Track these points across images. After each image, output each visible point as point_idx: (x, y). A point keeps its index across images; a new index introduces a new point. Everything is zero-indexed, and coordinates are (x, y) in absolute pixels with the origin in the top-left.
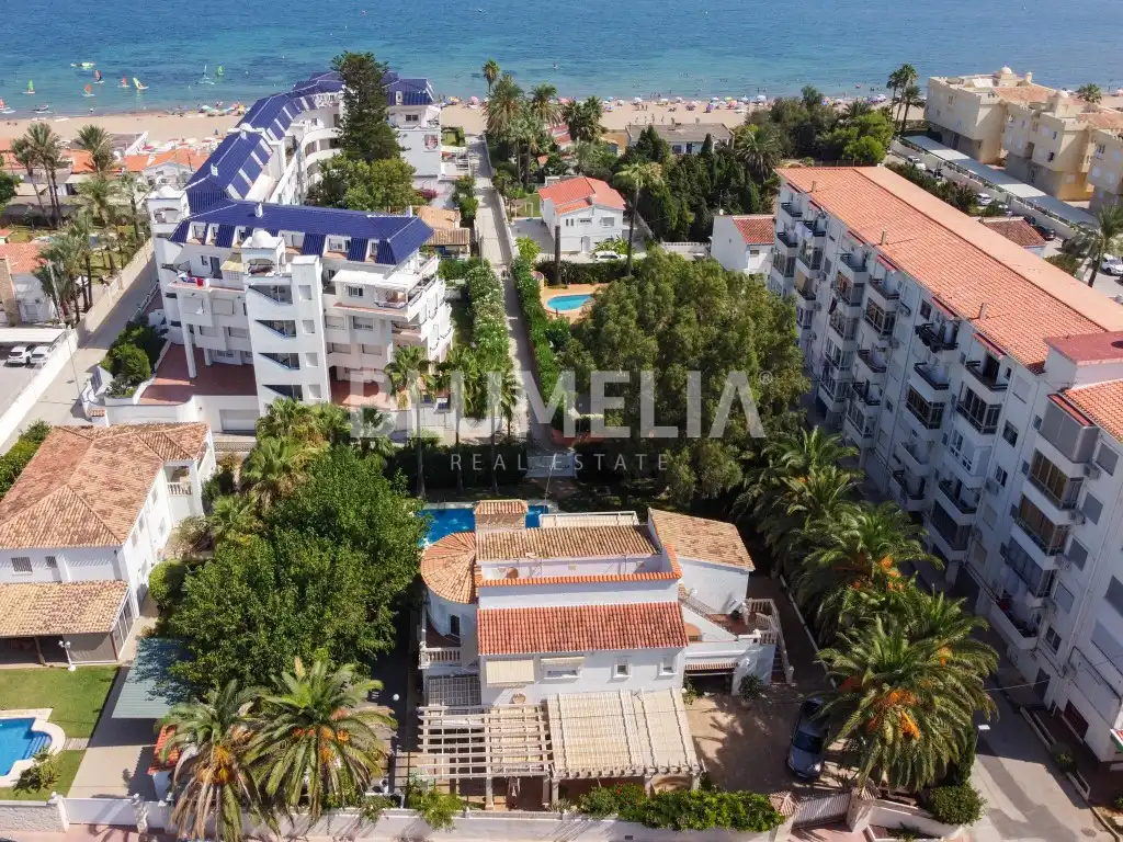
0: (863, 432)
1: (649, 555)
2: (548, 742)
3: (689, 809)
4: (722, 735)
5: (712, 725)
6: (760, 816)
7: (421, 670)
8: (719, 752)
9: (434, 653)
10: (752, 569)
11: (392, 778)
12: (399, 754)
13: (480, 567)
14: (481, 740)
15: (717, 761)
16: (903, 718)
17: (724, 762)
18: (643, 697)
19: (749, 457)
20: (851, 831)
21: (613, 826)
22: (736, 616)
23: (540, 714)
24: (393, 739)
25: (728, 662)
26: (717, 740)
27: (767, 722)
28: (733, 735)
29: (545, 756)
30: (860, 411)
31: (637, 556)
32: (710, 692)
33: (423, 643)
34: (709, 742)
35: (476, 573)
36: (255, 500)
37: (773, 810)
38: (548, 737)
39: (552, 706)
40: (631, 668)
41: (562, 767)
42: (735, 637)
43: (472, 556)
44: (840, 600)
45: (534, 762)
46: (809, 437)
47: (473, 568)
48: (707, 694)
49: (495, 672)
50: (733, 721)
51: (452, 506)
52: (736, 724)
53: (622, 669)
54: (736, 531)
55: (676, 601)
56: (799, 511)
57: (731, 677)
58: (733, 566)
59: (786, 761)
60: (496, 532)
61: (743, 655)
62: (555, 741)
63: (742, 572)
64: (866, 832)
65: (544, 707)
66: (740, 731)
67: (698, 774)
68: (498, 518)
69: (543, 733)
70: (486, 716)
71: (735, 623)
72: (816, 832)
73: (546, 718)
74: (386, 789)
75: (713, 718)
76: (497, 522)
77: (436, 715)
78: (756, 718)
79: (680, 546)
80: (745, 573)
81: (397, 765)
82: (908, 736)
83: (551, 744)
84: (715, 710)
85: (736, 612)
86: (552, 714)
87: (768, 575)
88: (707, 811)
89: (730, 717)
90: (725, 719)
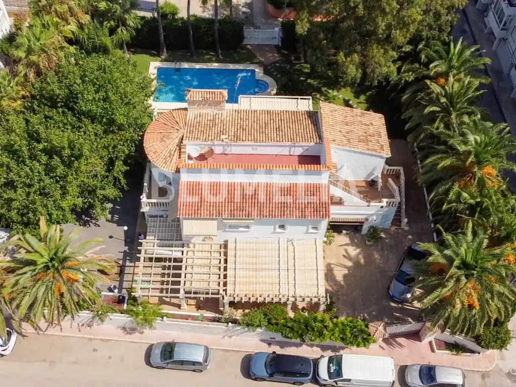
0: (501, 27)
1: (312, 144)
2: (225, 273)
3: (313, 329)
4: (350, 264)
5: (344, 256)
6: (360, 338)
7: (143, 212)
8: (345, 276)
9: (152, 203)
10: (389, 155)
11: (121, 282)
12: (128, 264)
13: (185, 145)
14: (180, 268)
15: (342, 283)
16: (470, 294)
17: (347, 285)
18: (295, 243)
19: (408, 50)
20: (421, 342)
21: (262, 332)
22: (372, 184)
23: (223, 250)
24: (125, 252)
25: (361, 218)
26: (346, 267)
27: (382, 256)
28: (357, 264)
29: (222, 283)
30: (502, 10)
31: (303, 144)
32: (347, 231)
33: (144, 195)
34: (339, 268)
35: (182, 150)
36: (22, 74)
37: (370, 335)
38: (225, 269)
39: (231, 245)
40: (288, 227)
41: (232, 292)
42: (367, 204)
43: (181, 135)
44: (447, 192)
45: (213, 286)
46: (455, 47)
47: (180, 145)
48: (344, 232)
49: (189, 227)
50: (359, 254)
51: (186, 65)
52: (361, 256)
53: (282, 227)
54: (383, 121)
55: (327, 183)
56: (433, 112)
57: (362, 226)
58: (374, 153)
59: (389, 288)
60: (204, 111)
61: (372, 215)
62: (230, 273)
63: (381, 157)
64: (430, 343)
65: (226, 246)
66: (362, 261)
67: (324, 303)
68: (205, 102)
69: (223, 265)
70: (185, 249)
71: (370, 189)
72: (398, 339)
73: (226, 254)
74: (116, 291)
75: (346, 250)
76: (204, 105)
77: (150, 245)
78: (375, 253)
79: (338, 136)
80: (384, 158)
81: (126, 272)
82: (471, 307)
83: (226, 274)
84: (347, 245)
85: (373, 181)
86: (230, 253)
87: (405, 139)
88: (325, 332)
89: (358, 250)
90: (353, 251)
